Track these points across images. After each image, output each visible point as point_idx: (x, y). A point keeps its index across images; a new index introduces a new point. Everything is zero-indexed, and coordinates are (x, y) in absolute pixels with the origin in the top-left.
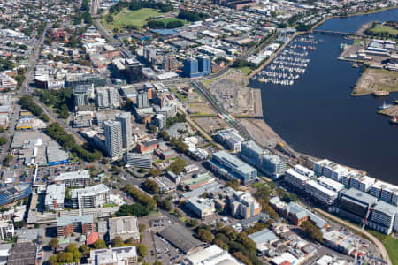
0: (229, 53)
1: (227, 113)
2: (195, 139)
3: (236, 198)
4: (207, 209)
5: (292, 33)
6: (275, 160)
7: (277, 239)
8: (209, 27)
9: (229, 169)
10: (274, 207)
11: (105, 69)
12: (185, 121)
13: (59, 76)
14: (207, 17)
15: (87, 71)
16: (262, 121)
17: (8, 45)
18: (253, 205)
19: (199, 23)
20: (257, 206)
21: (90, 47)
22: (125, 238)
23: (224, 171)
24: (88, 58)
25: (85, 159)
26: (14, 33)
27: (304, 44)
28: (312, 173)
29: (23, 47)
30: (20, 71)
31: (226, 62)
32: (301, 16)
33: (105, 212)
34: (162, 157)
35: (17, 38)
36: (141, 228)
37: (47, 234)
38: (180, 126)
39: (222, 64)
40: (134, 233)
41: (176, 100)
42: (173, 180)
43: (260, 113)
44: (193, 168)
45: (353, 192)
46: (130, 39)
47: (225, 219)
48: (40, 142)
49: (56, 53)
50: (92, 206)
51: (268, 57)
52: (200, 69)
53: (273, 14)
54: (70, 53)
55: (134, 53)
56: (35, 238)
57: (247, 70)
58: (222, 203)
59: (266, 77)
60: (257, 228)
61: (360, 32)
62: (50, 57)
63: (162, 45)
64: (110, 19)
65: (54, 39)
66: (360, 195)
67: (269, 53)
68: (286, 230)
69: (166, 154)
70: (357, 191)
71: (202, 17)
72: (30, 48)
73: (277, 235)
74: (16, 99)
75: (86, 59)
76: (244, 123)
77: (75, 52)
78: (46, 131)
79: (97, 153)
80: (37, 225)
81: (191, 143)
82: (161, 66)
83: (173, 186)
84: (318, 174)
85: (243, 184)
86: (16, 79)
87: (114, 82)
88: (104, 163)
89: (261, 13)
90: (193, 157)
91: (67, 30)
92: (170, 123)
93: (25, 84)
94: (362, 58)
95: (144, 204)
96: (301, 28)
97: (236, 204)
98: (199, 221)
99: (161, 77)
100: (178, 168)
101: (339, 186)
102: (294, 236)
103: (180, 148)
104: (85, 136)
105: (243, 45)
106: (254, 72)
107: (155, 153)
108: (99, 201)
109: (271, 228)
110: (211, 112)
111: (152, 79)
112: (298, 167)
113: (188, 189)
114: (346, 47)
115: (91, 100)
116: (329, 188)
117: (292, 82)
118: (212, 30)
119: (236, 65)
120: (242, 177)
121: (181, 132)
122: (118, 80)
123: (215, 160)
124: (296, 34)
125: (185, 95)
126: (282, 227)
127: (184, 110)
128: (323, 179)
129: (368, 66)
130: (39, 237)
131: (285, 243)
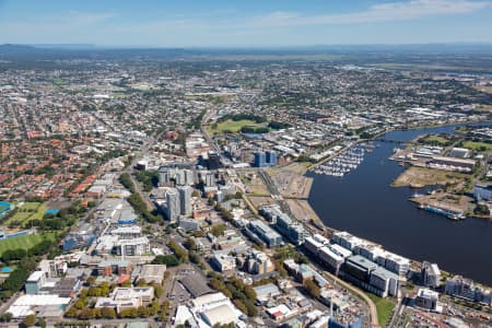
0: (297, 152)
1: (278, 194)
2: (241, 212)
3: (254, 256)
4: (228, 264)
5: (356, 139)
6: (300, 229)
7: (279, 293)
8: (289, 133)
9: (259, 234)
10: (286, 267)
11: (195, 159)
12: (241, 197)
13: (158, 162)
14: (291, 126)
15: (180, 160)
16: (306, 202)
17: (131, 140)
18: (265, 263)
19: (282, 131)
20: (270, 264)
21: (190, 144)
22: (148, 281)
23: (255, 236)
24: (185, 151)
25: (149, 221)
26: (138, 133)
27: (363, 147)
28: (327, 241)
29: (141, 143)
30: (130, 158)
31: (293, 157)
32: (368, 127)
33: (143, 260)
34: (210, 223)
35: (140, 137)
36: (166, 275)
37: (92, 274)
38: (234, 201)
39: (289, 159)
40: (159, 278)
41: (241, 183)
42: (210, 240)
43: (306, 195)
44: (230, 232)
45: (357, 259)
46: (223, 139)
47: (242, 273)
48: (120, 206)
49: (163, 146)
50: (133, 254)
51: (329, 156)
52: (268, 161)
53: (345, 126)
54: (173, 147)
55: (223, 149)
56: (80, 275)
57: (308, 163)
58: (242, 260)
59: (322, 170)
60: (264, 282)
61: (415, 140)
62: (157, 149)
63: (247, 144)
64: (215, 126)
65: (166, 138)
66: (362, 261)
67: (330, 152)
68: (289, 286)
69: (213, 221)
70: (362, 258)
71: (286, 126)
72: (145, 143)
73: (280, 289)
74: (117, 177)
75: (184, 151)
76: (290, 202)
77: (177, 147)
78: (128, 200)
79: (160, 217)
80: (86, 266)
81: (238, 214)
82: (238, 158)
83: (209, 245)
84: (332, 242)
85: (268, 247)
86: (125, 163)
87: (197, 168)
88: (162, 224)
89: (336, 125)
90: (235, 225)
91: (178, 132)
92: (227, 198)
93: (131, 167)
94: (409, 159)
95: (178, 257)
96: (365, 136)
97: (252, 262)
98: (218, 273)
99: (235, 166)
100: (218, 232)
101: (347, 253)
102: (296, 292)
103: (227, 218)
104: (156, 205)
105: (312, 146)
106: (313, 166)
107: (206, 220)
108: (139, 251)
109: (276, 284)
110: (265, 192)
111: (228, 167)
112: (318, 236)
113: (220, 248)
114: (399, 150)
115: (172, 180)
116: (338, 254)
117: (342, 174)
118: (291, 136)
119: (300, 160)
120: (268, 241)
121: (233, 206)
122: (200, 167)
123: (251, 227)
124: (359, 140)
125: (249, 179)
126: (287, 283)
127: (244, 190)
128: (335, 247)
129: (411, 165)
130: (84, 275)
131: (285, 297)
